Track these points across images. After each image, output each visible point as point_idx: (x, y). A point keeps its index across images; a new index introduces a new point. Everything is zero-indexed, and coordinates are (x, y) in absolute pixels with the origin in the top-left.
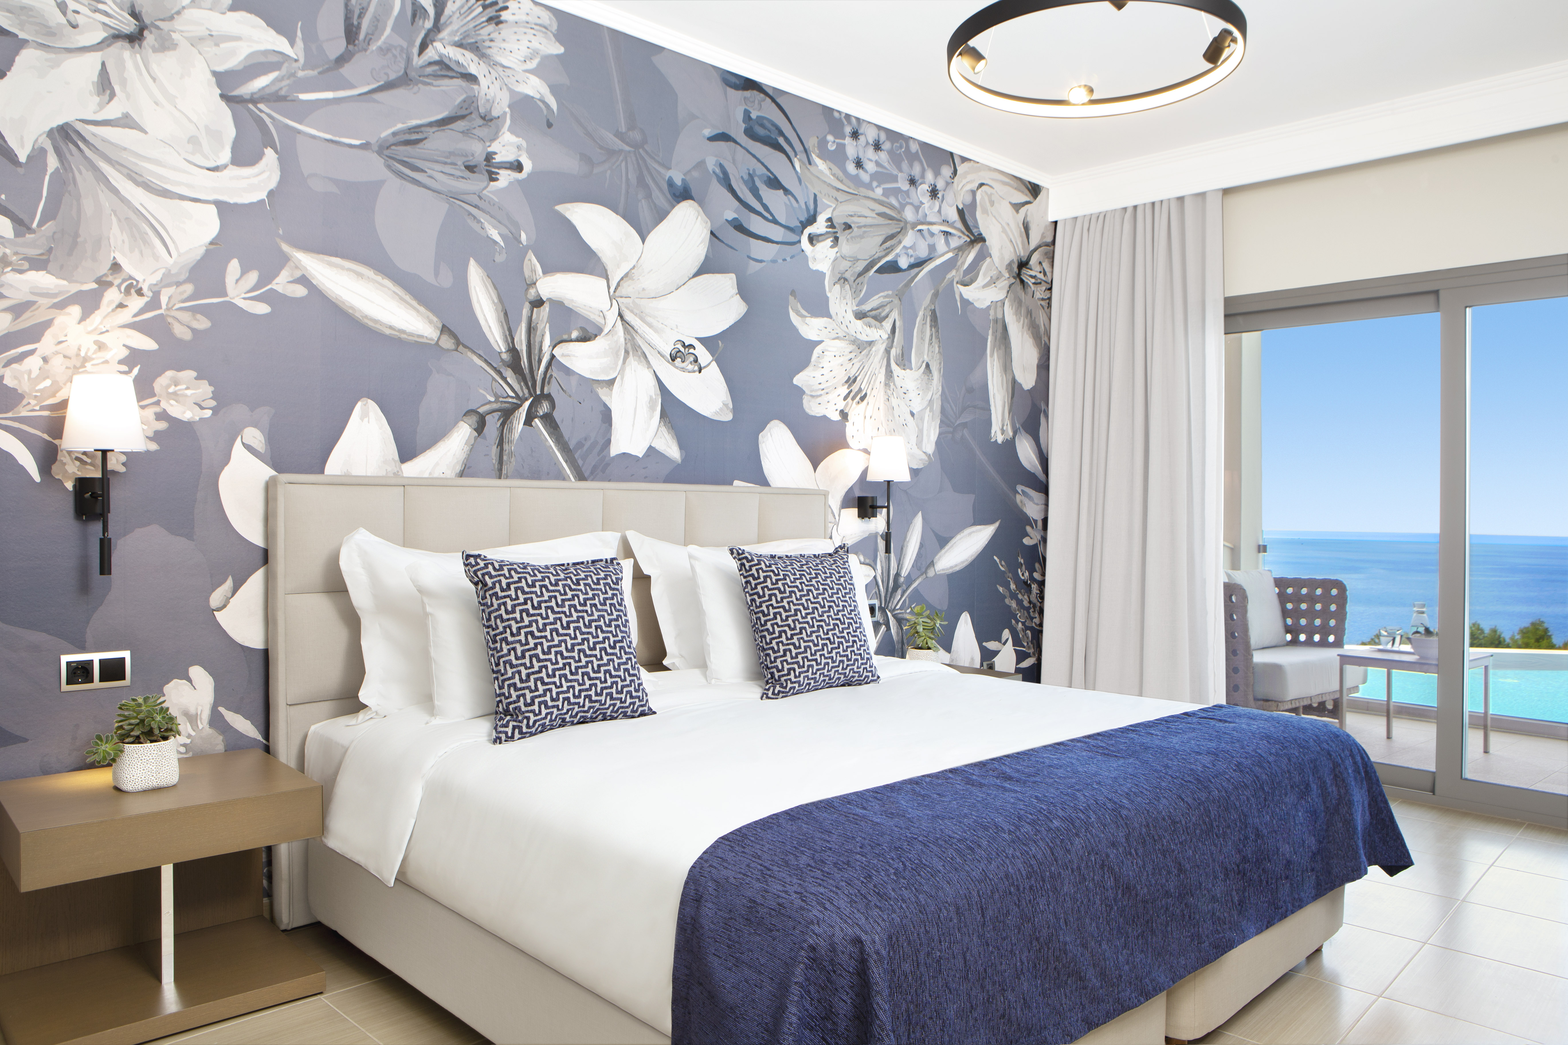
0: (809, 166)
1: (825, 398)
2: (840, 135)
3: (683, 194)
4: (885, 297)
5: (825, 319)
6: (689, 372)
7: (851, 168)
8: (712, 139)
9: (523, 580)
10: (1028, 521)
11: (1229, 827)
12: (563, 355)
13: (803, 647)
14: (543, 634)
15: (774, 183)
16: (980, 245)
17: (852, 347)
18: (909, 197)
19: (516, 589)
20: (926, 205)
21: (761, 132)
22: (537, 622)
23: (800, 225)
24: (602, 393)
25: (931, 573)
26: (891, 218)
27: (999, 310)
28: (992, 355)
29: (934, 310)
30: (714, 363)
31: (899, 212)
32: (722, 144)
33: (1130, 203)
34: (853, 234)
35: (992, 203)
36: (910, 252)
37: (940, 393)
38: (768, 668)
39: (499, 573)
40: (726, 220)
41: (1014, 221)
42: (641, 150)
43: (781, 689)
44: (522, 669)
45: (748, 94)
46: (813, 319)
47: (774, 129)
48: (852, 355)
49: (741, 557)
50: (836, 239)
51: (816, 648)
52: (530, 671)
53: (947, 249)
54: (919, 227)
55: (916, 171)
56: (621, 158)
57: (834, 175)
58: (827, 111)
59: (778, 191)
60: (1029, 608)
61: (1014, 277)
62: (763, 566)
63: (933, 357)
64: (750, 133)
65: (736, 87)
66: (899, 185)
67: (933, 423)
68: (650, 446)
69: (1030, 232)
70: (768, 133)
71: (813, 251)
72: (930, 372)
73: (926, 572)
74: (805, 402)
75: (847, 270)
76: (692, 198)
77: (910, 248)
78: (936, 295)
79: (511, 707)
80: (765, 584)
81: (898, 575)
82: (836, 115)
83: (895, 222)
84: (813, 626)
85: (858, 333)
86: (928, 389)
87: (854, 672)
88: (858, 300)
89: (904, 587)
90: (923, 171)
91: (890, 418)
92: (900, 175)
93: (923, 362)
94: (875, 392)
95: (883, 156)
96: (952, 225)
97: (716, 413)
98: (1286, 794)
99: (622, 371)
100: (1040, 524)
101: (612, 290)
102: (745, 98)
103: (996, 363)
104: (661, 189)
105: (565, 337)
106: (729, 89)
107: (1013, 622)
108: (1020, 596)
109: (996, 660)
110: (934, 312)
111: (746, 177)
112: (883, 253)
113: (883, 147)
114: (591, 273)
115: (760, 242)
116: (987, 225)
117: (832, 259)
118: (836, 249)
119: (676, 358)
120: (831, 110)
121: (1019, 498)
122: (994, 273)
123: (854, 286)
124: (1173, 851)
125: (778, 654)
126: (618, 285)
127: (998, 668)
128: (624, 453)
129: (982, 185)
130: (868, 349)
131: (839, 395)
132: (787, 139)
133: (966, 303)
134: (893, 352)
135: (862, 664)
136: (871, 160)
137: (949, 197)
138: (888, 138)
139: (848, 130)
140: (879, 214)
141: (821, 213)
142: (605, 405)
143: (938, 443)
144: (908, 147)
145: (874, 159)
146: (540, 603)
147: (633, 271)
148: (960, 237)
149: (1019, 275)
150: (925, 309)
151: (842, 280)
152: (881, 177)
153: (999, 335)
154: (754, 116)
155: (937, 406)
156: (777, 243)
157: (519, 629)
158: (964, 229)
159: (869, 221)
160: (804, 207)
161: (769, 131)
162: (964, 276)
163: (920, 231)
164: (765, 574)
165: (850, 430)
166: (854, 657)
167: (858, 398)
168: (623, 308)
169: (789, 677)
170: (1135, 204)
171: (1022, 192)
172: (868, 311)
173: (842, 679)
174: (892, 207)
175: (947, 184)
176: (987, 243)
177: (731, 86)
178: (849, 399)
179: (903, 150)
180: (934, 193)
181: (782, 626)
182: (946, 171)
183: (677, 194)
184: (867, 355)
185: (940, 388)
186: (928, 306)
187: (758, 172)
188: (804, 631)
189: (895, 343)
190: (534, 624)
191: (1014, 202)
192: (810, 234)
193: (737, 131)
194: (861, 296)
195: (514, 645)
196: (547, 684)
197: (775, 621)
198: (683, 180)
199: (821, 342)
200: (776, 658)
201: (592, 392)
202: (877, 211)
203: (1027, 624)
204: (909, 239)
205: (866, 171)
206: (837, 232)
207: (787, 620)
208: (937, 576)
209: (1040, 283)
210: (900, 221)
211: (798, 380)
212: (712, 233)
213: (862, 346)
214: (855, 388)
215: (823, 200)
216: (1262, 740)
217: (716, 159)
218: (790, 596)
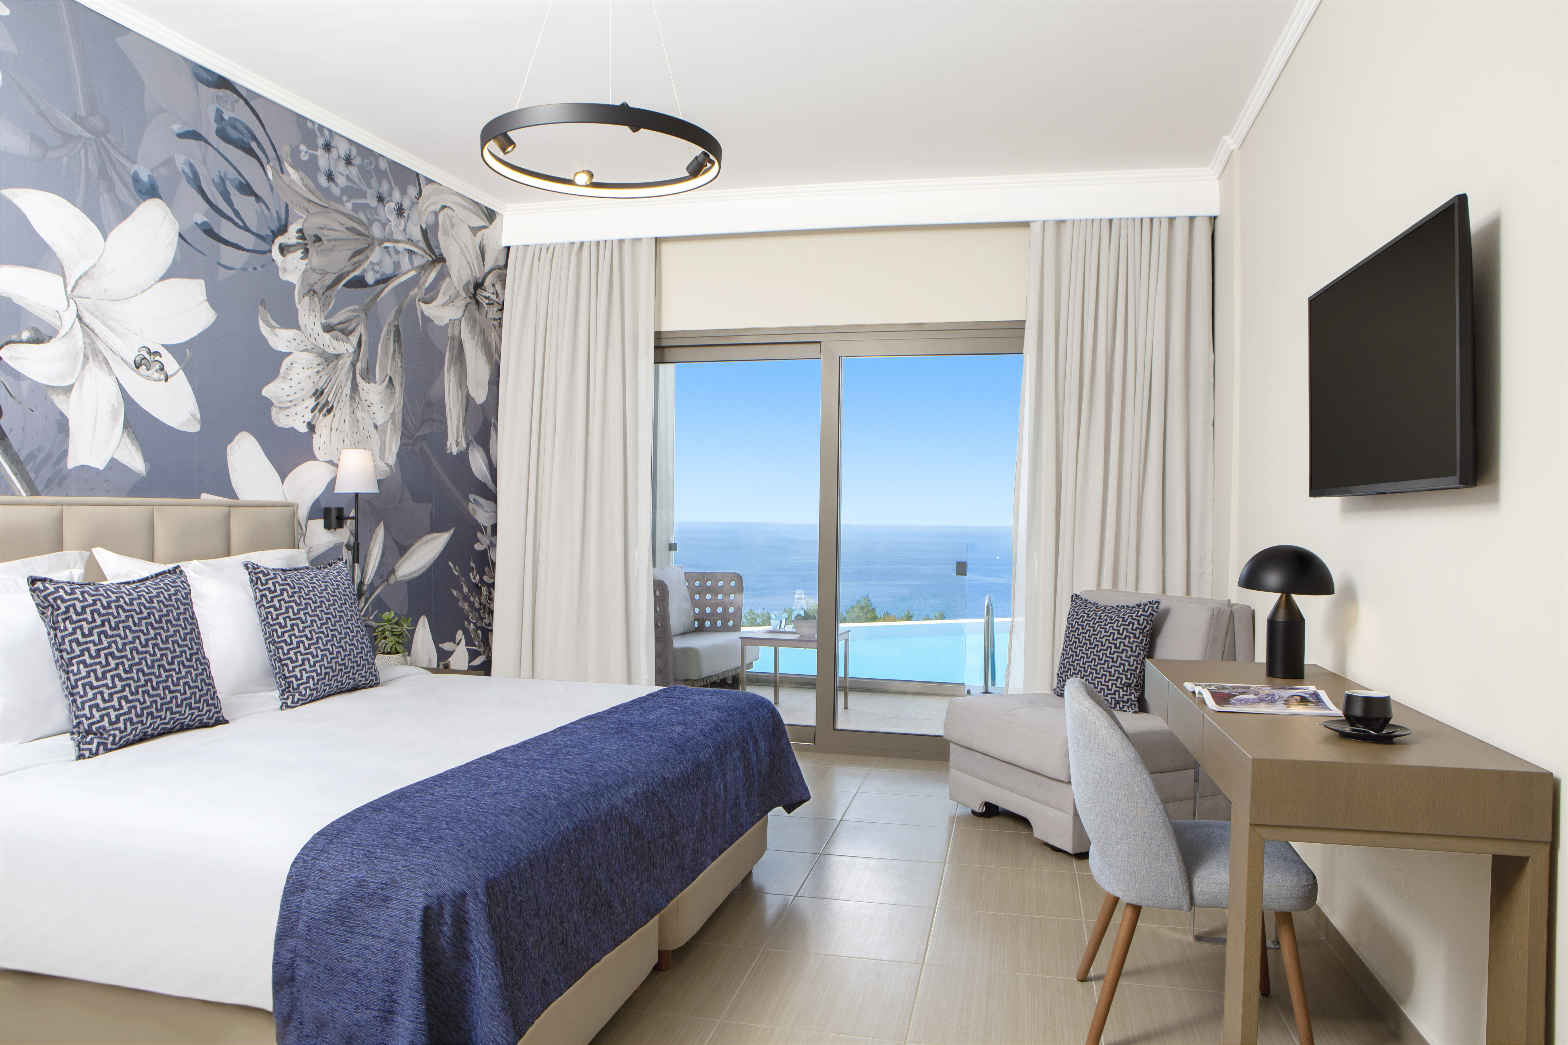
0: (281, 175)
1: (293, 410)
2: (313, 146)
3: (150, 191)
4: (353, 311)
5: (294, 330)
6: (155, 380)
7: (323, 180)
8: (182, 136)
9: (98, 602)
10: (478, 528)
11: (700, 779)
12: (11, 358)
13: (320, 656)
14: (123, 654)
15: (246, 189)
16: (440, 265)
17: (319, 360)
18: (377, 214)
19: (92, 612)
20: (393, 223)
21: (234, 134)
22: (116, 642)
23: (271, 234)
24: (59, 401)
25: (392, 580)
26: (360, 234)
27: (456, 327)
28: (449, 371)
29: (398, 326)
30: (181, 372)
31: (367, 228)
32: (192, 143)
33: (577, 239)
34: (322, 247)
35: (453, 225)
36: (377, 268)
37: (401, 406)
38: (285, 678)
39: (72, 597)
40: (196, 223)
41: (471, 243)
42: (103, 139)
43: (301, 697)
44: (104, 689)
45: (221, 92)
46: (282, 331)
47: (246, 132)
48: (320, 368)
49: (257, 571)
50: (307, 251)
51: (331, 656)
52: (113, 690)
53: (411, 267)
54: (386, 244)
55: (384, 188)
56: (80, 145)
57: (306, 186)
58: (301, 120)
59: (250, 197)
60: (480, 609)
61: (470, 298)
62: (279, 579)
63: (395, 371)
64: (222, 134)
65: (208, 84)
66: (368, 201)
67: (395, 435)
68: (113, 458)
69: (485, 255)
70: (241, 136)
71: (283, 261)
72: (393, 386)
73: (387, 580)
74: (273, 413)
75: (316, 283)
76: (159, 197)
77: (377, 264)
78: (399, 311)
79: (94, 727)
80: (282, 597)
81: (361, 583)
82: (310, 125)
83: (363, 237)
84: (328, 636)
85: (326, 346)
86: (391, 402)
87: (362, 677)
88: (326, 312)
89: (368, 594)
90: (391, 189)
91: (355, 430)
92: (369, 191)
93: (386, 376)
94: (341, 405)
95: (354, 171)
96: (415, 244)
97: (184, 424)
98: (734, 751)
99: (80, 378)
100: (489, 530)
101: (69, 289)
102: (218, 97)
103: (452, 378)
104: (125, 184)
105: (14, 337)
106: (200, 84)
107: (466, 623)
108: (472, 599)
109: (451, 660)
110: (397, 328)
111: (217, 180)
112: (351, 268)
113: (354, 162)
114: (45, 269)
115: (230, 248)
116: (449, 247)
117: (302, 271)
118: (306, 261)
119: (141, 365)
120: (305, 119)
121: (471, 506)
122: (452, 292)
123: (323, 299)
124: (665, 801)
125: (297, 664)
126: (76, 283)
127: (453, 666)
128: (83, 466)
129: (444, 207)
130: (335, 361)
131: (306, 407)
132: (259, 145)
133: (427, 320)
134: (359, 365)
135: (369, 669)
136: (342, 174)
137: (414, 217)
138: (359, 154)
139: (321, 141)
140: (347, 229)
141: (292, 223)
142: (61, 414)
143: (399, 455)
144: (377, 165)
145: (345, 174)
146: (117, 624)
147: (93, 270)
148: (422, 256)
149: (475, 295)
150: (389, 325)
151: (312, 293)
152: (351, 192)
153: (455, 352)
154: (226, 116)
155: (399, 419)
156: (248, 251)
157: (99, 651)
158: (426, 249)
159: (338, 235)
160: (275, 215)
161: (242, 135)
162: (426, 294)
163: (386, 248)
164: (281, 587)
165: (318, 442)
166: (363, 662)
167: (325, 411)
168: (82, 309)
169: (308, 685)
170: (582, 240)
171: (480, 217)
172: (336, 325)
173: (352, 683)
174: (360, 222)
175: (413, 204)
176: (447, 263)
177: (203, 83)
178: (316, 411)
179: (373, 167)
180: (400, 211)
181: (300, 637)
182: (412, 191)
183: (144, 191)
184: (334, 368)
185: (402, 402)
186: (392, 322)
187: (229, 176)
188: (320, 641)
189: (361, 357)
190: (113, 645)
191: (472, 226)
192: (281, 244)
193: (209, 130)
194: (330, 309)
195: (94, 668)
196: (131, 701)
197: (293, 632)
198: (150, 176)
199: (289, 354)
200: (294, 668)
201: (46, 399)
202: (346, 226)
203: (478, 624)
204: (376, 255)
205: (337, 185)
206: (307, 244)
207: (304, 631)
208: (398, 583)
209: (493, 304)
210: (369, 237)
211: (268, 391)
212: (180, 235)
213: (329, 359)
214: (322, 400)
215: (295, 210)
216: (713, 710)
217: (185, 157)
218: (306, 608)
